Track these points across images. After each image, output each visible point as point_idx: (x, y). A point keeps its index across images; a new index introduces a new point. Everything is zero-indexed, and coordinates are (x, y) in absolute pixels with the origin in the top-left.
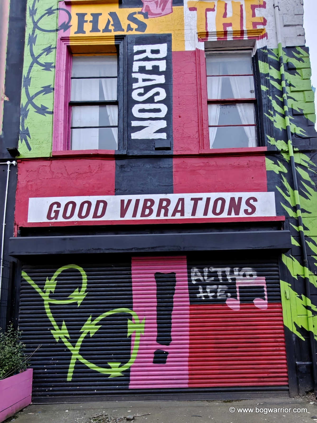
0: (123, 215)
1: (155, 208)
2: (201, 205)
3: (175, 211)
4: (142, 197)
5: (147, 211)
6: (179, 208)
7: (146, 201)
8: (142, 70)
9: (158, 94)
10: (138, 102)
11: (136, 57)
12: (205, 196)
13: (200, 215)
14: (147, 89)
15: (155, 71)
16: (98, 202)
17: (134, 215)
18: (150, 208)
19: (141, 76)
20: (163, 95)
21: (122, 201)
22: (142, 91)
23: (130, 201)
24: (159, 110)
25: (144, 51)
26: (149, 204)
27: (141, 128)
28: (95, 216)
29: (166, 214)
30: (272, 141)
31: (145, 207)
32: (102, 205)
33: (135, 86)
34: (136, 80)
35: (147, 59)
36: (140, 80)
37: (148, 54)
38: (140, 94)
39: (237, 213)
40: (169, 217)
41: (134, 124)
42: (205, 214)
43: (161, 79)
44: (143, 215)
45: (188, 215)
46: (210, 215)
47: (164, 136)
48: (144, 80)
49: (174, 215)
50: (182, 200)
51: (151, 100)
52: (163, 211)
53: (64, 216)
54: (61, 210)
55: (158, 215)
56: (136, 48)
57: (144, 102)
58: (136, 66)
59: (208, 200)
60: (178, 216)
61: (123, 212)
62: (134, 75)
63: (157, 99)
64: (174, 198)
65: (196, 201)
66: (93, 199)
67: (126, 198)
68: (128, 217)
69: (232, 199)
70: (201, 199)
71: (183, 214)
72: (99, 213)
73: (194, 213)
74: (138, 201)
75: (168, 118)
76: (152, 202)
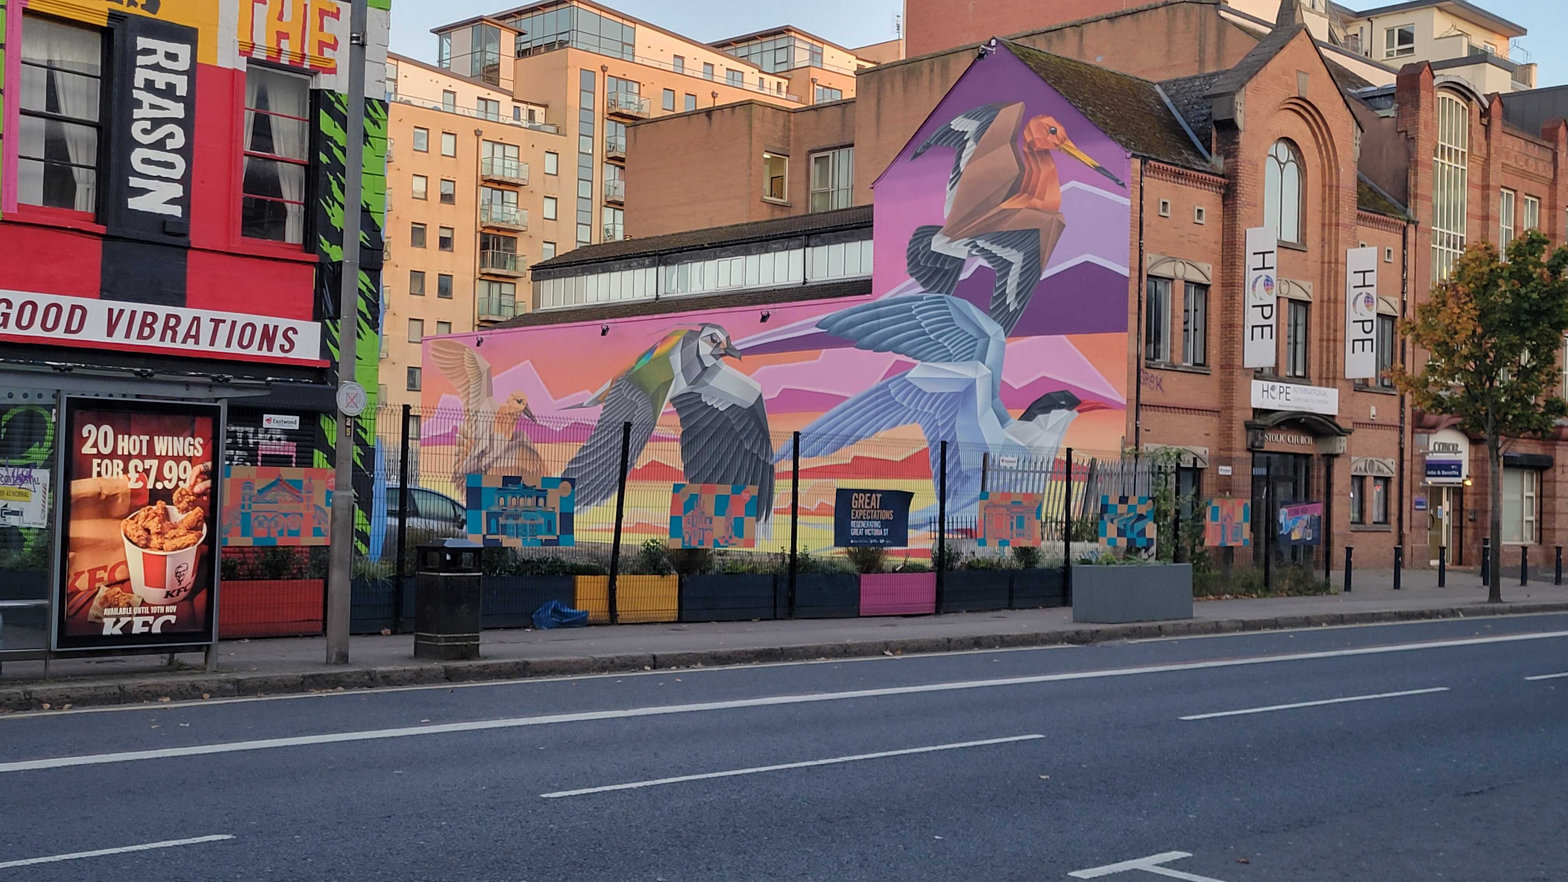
0: (110, 333)
1: (159, 327)
2: (224, 329)
3: (187, 336)
4: (141, 308)
5: (147, 331)
6: (193, 333)
7: (146, 314)
8: (149, 86)
9: (171, 135)
10: (141, 145)
11: (141, 60)
12: (229, 316)
13: (220, 347)
14: (157, 123)
15: (169, 92)
16: (74, 308)
17: (128, 335)
18: (150, 326)
19: (147, 98)
20: (179, 141)
21: (111, 311)
22: (148, 125)
23: (121, 312)
24: (171, 166)
25: (153, 52)
26: (150, 319)
27: (142, 191)
28: (68, 330)
29: (173, 340)
30: (326, 246)
31: (144, 324)
32: (78, 312)
33: (137, 113)
34: (139, 104)
35: (157, 67)
36: (146, 105)
37: (159, 58)
38: (145, 131)
39: (270, 349)
40: (178, 345)
41: (134, 182)
42: (228, 345)
43: (177, 110)
44: (140, 336)
45: (204, 346)
46: (235, 349)
47: (176, 211)
48: (152, 107)
49: (184, 341)
50: (197, 319)
51: (160, 145)
52: (169, 333)
53: (18, 324)
54: (14, 313)
55: (163, 339)
56: (142, 42)
57: (151, 146)
58: (140, 77)
59: (234, 323)
60: (190, 345)
61: (111, 329)
62: (136, 94)
63: (170, 144)
64: (186, 314)
65: (217, 322)
66: (66, 302)
67: (117, 305)
68: (119, 337)
69: (266, 327)
70: (224, 321)
71: (197, 343)
72: (74, 326)
73: (212, 343)
74: (133, 313)
75: (185, 181)
76: (155, 317)
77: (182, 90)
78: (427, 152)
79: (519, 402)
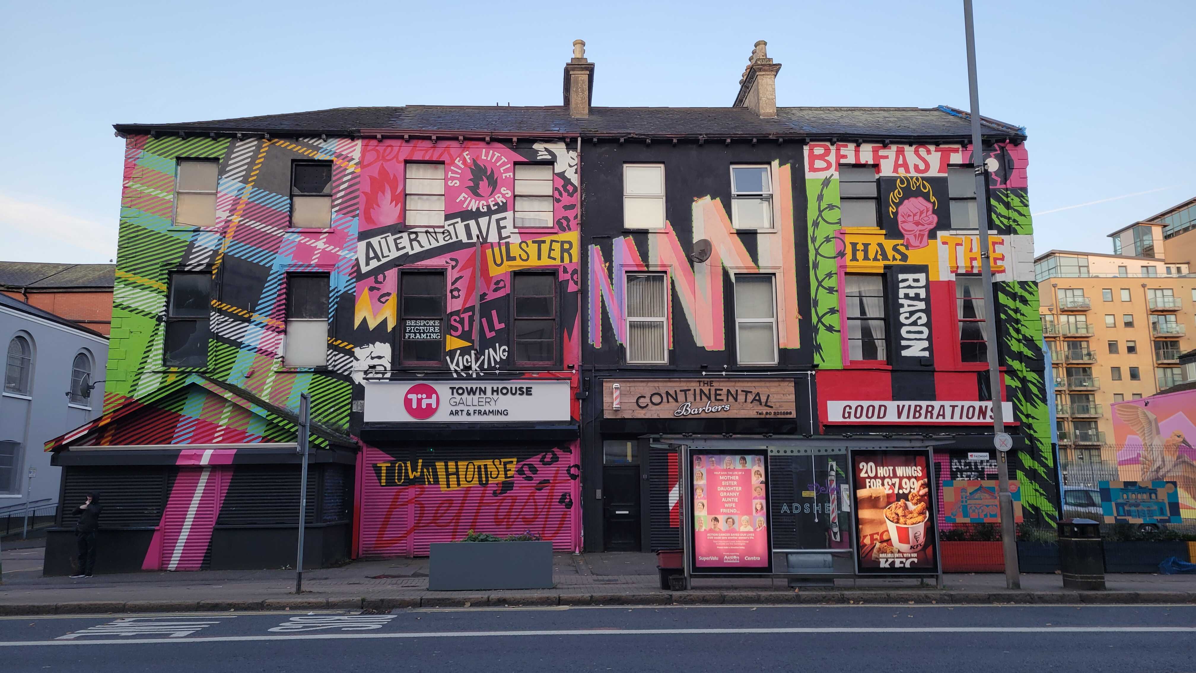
0: (899, 417)
1: (923, 412)
2: (958, 411)
3: (939, 415)
4: (913, 403)
5: (917, 415)
6: (941, 413)
7: (916, 406)
8: (907, 296)
9: (920, 318)
10: (905, 325)
11: (901, 285)
12: (960, 403)
13: (957, 419)
14: (912, 313)
15: (917, 298)
16: (880, 406)
17: (908, 417)
18: (919, 412)
19: (906, 302)
20: (924, 319)
21: (898, 406)
22: (908, 315)
23: (904, 406)
24: (921, 332)
25: (907, 280)
26: (918, 409)
27: (908, 347)
28: (879, 417)
29: (931, 417)
30: (1010, 361)
31: (915, 411)
32: (883, 408)
33: (902, 310)
34: (902, 306)
35: (910, 287)
36: (906, 306)
37: (910, 282)
38: (907, 318)
39: (984, 418)
40: (934, 420)
41: (903, 343)
42: (961, 418)
43: (922, 305)
44: (914, 417)
45: (948, 419)
46: (965, 420)
47: (926, 354)
48: (909, 306)
49: (937, 418)
50: (943, 406)
51: (915, 323)
52: (929, 414)
53: (855, 416)
54: (853, 411)
55: (926, 417)
56: (901, 277)
57: (910, 325)
58: (901, 293)
59: (963, 407)
60: (941, 419)
61: (899, 415)
62: (901, 301)
63: (920, 322)
64: (937, 404)
65: (954, 407)
66: (877, 404)
67: (900, 403)
68: (904, 419)
69: (981, 407)
70: (957, 406)
71: (944, 418)
72: (881, 415)
73: (952, 417)
74: (910, 406)
75: (929, 339)
76: (921, 407)
77: (923, 295)
78: (1112, 301)
79: (1178, 437)
